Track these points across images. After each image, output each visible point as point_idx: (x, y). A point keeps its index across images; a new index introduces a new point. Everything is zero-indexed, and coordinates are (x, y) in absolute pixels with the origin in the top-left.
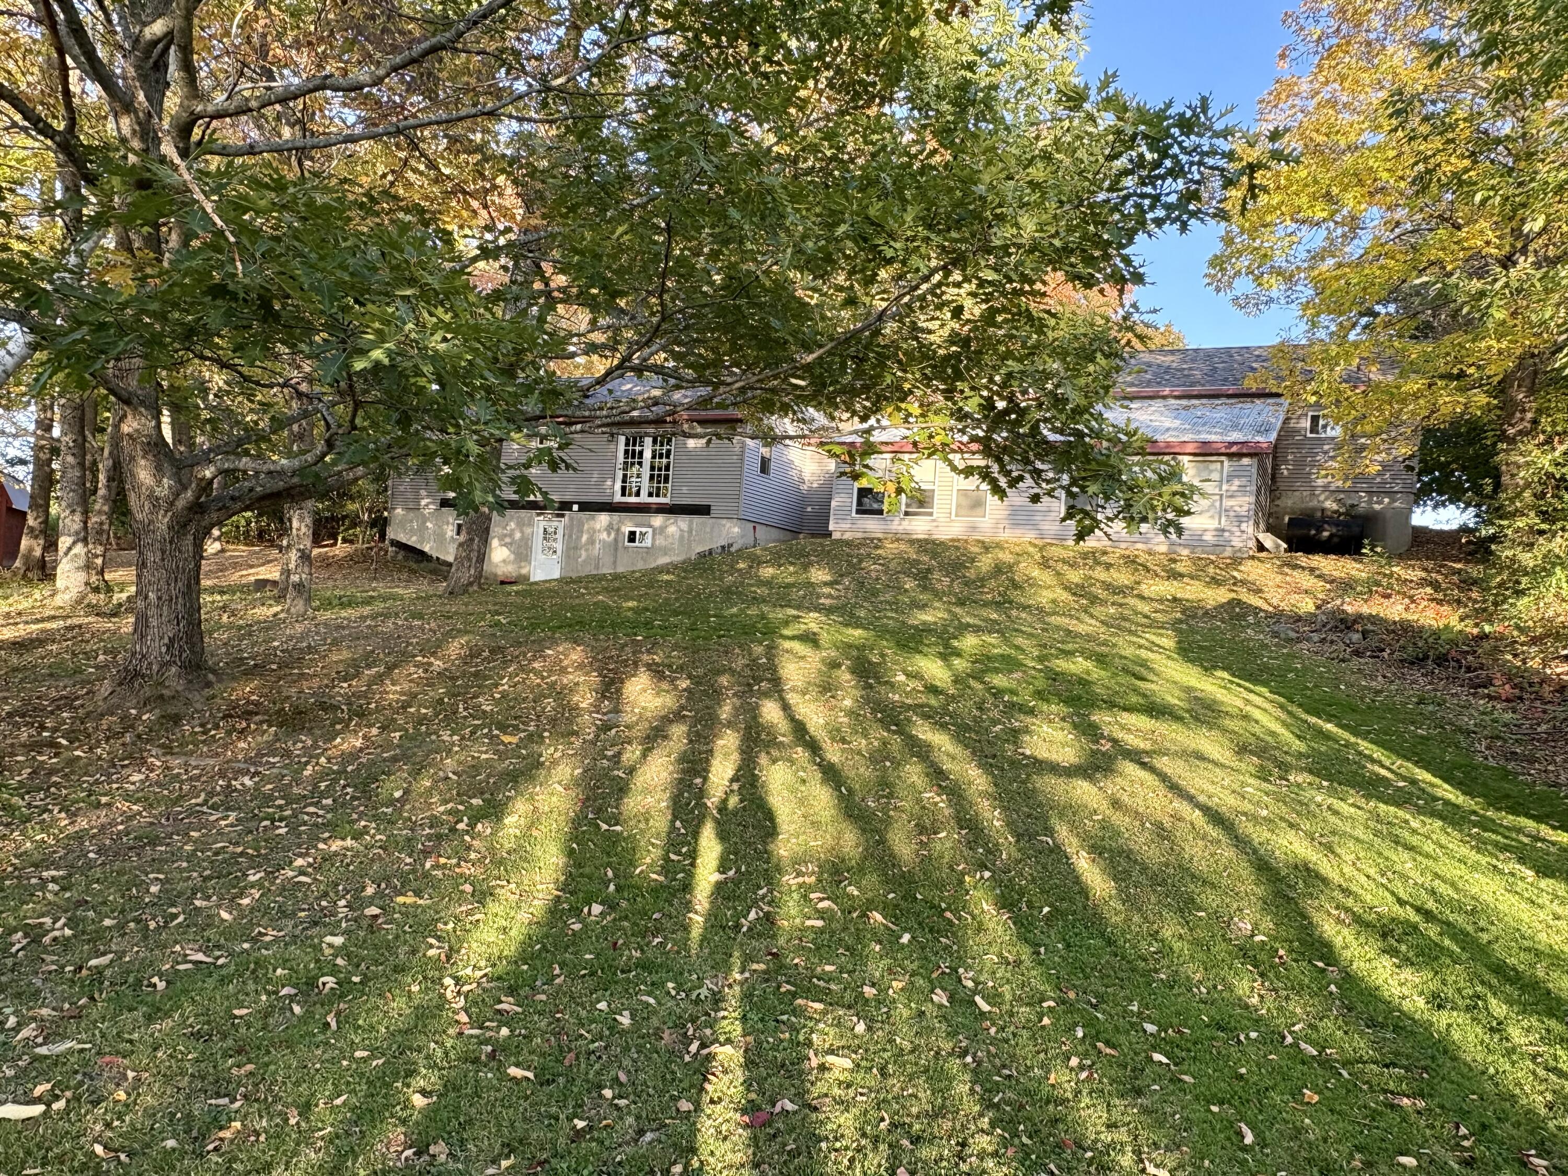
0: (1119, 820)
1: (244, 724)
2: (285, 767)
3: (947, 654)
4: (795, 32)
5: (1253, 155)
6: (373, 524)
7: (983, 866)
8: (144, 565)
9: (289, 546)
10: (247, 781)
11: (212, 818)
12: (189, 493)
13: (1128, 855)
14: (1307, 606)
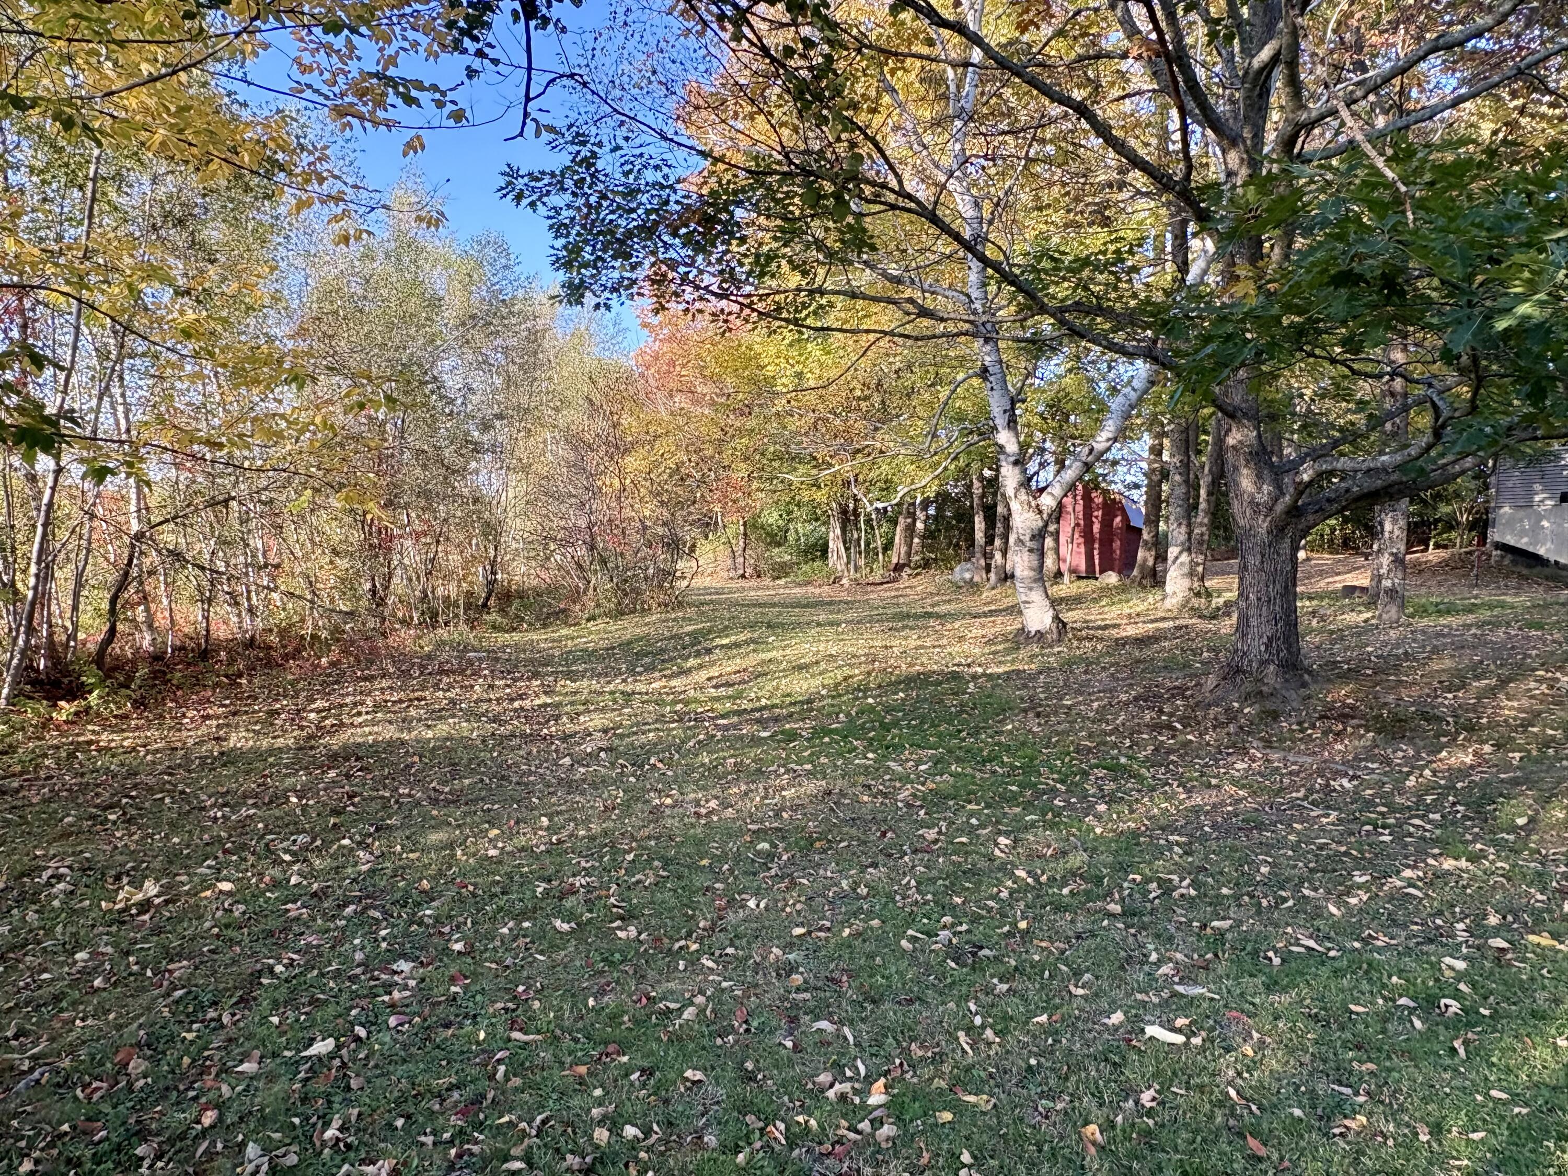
1: (1340, 727)
2: (1385, 774)
6: (1472, 526)
8: (1245, 568)
10: (1345, 782)
11: (1313, 814)
12: (1287, 498)
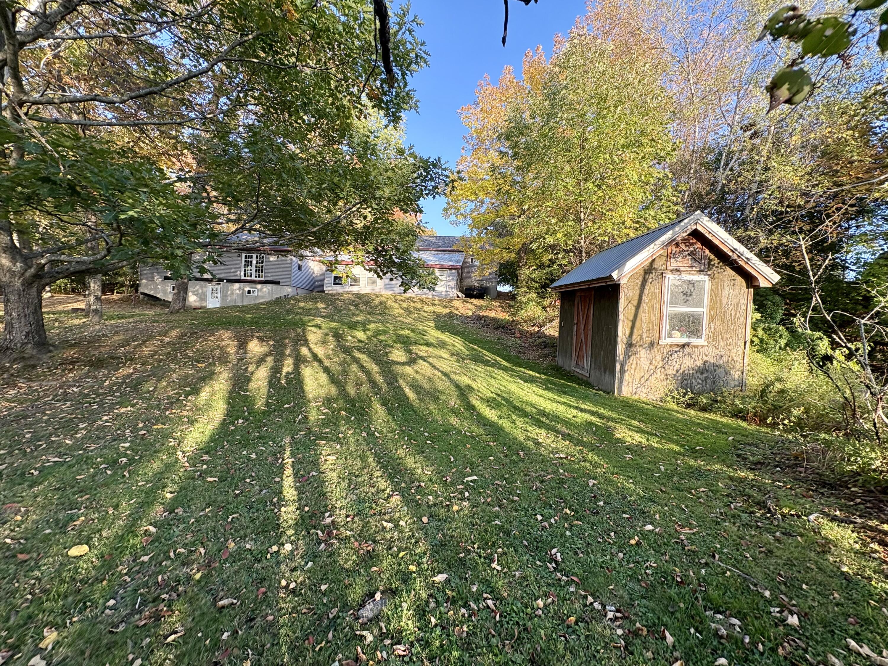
0: (418, 377)
1: (71, 367)
2: (94, 382)
3: (365, 330)
4: (306, 113)
5: (452, 177)
6: (132, 286)
7: (377, 394)
9: (89, 294)
10: (75, 389)
11: (57, 405)
13: (420, 387)
14: (470, 313)
